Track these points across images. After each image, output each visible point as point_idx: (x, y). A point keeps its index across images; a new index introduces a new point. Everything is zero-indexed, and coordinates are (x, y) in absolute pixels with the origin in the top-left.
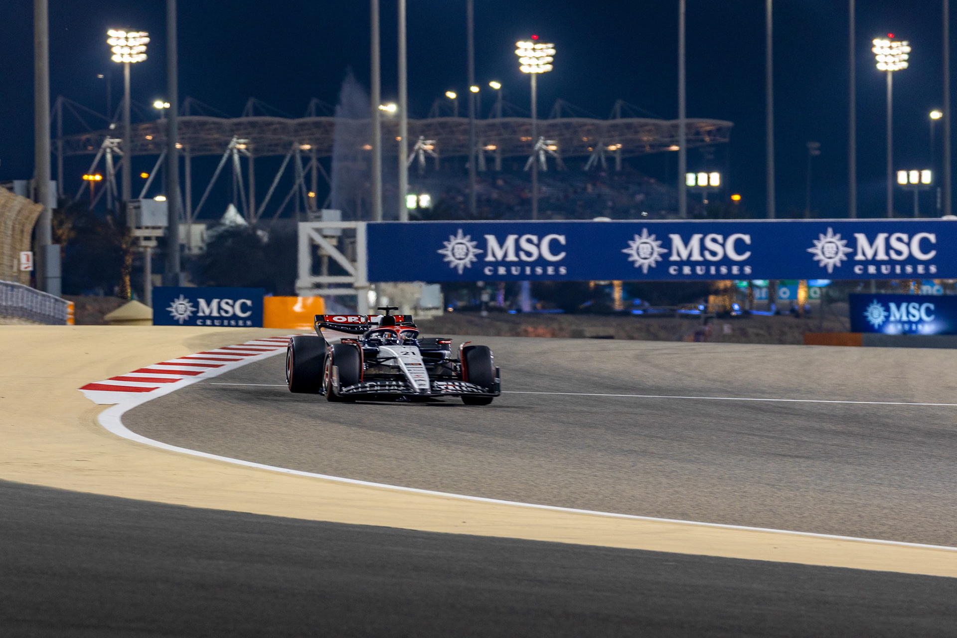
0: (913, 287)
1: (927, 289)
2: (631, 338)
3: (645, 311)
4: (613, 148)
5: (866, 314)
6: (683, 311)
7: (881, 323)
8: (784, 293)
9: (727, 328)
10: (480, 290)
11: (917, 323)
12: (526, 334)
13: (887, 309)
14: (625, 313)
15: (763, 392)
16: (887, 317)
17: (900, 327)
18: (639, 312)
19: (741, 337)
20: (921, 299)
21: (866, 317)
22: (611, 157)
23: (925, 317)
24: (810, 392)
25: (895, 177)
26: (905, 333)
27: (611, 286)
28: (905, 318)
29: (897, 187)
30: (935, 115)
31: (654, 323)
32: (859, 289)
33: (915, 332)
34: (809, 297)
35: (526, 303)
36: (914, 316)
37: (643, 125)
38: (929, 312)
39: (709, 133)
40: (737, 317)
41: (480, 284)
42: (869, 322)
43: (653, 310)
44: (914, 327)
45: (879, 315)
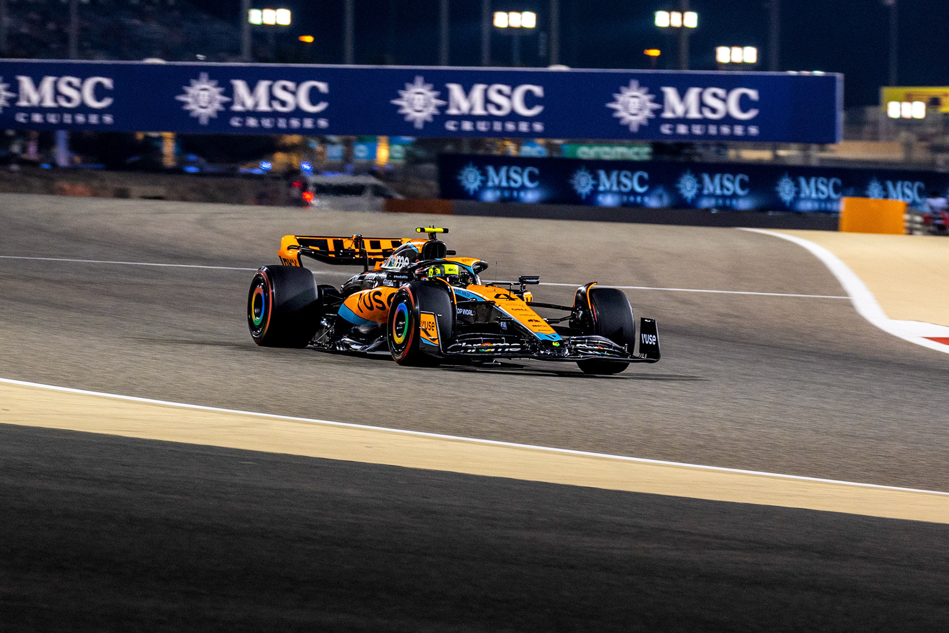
0: (511, 148)
1: (528, 151)
2: (183, 199)
3: (201, 168)
5: (460, 177)
6: (244, 169)
7: (477, 189)
8: (361, 151)
10: (10, 140)
12: (62, 192)
13: (484, 174)
14: (177, 171)
16: (484, 182)
17: (498, 193)
18: (192, 169)
20: (523, 163)
21: (460, 181)
23: (528, 184)
25: (492, 18)
27: (160, 139)
28: (504, 184)
29: (496, 31)
31: (211, 182)
32: (449, 148)
33: (518, 199)
34: (391, 157)
35: (62, 156)
36: (515, 182)
38: (532, 178)
41: (11, 133)
42: (463, 187)
43: (210, 168)
44: (515, 194)
45: (474, 179)
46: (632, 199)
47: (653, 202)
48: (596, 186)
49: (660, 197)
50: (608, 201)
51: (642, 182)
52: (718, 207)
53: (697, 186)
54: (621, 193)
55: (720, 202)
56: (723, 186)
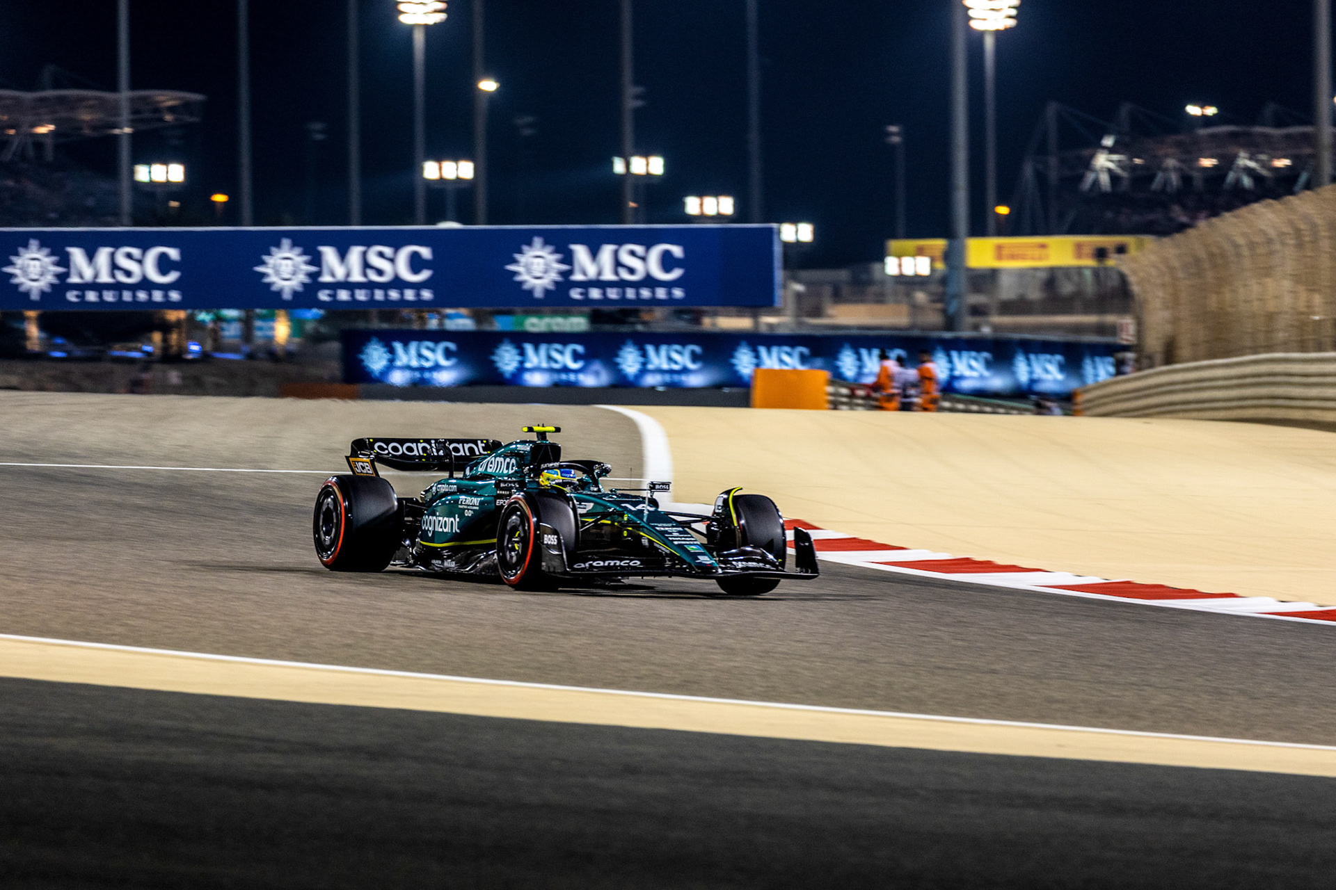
0: (432, 322)
3: (68, 352)
4: (42, 130)
5: (362, 356)
6: (117, 353)
7: (383, 369)
9: (175, 376)
11: (431, 369)
13: (392, 351)
14: (43, 356)
16: (392, 361)
17: (407, 375)
18: (60, 354)
19: (194, 386)
20: (438, 336)
21: (362, 361)
22: (38, 142)
23: (443, 362)
25: (421, 169)
26: (415, 383)
28: (414, 363)
29: (426, 184)
30: (488, 85)
33: (428, 382)
34: (292, 334)
36: (427, 360)
37: (81, 99)
38: (448, 354)
39: (171, 110)
40: (193, 361)
42: (366, 368)
43: (78, 352)
44: (427, 375)
45: (380, 358)
46: (564, 377)
47: (588, 380)
48: (522, 363)
49: (597, 374)
50: (536, 380)
51: (576, 356)
52: (666, 385)
53: (641, 359)
54: (552, 370)
55: (667, 378)
56: (670, 359)
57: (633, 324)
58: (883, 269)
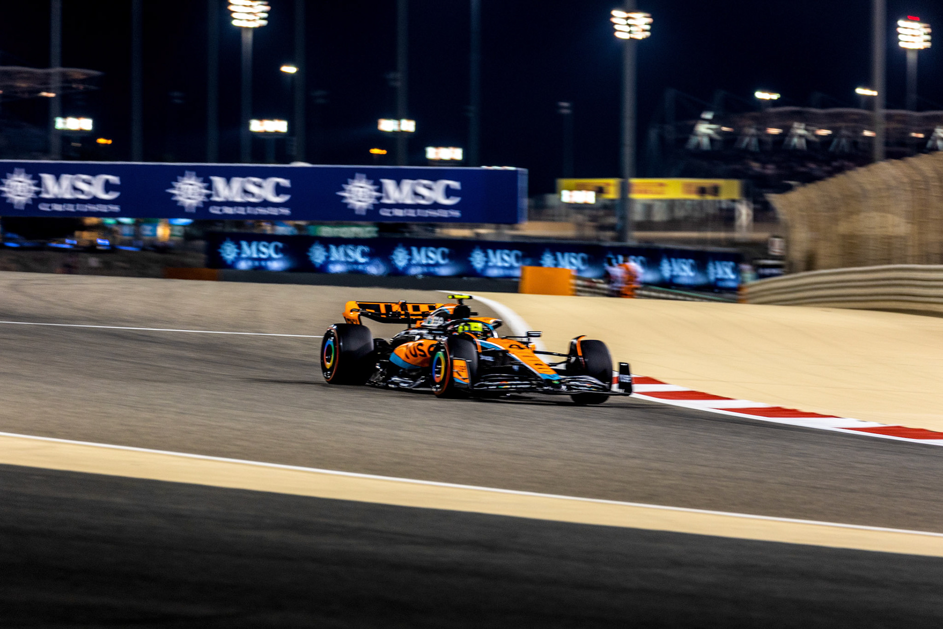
0: (267, 228)
1: (281, 230)
2: (5, 269)
3: (19, 243)
5: (221, 251)
6: (53, 245)
7: (233, 259)
8: (146, 230)
9: (94, 261)
13: (239, 247)
15: (128, 321)
16: (239, 254)
17: (250, 263)
18: (12, 245)
19: (107, 269)
20: (270, 238)
21: (220, 253)
23: (274, 256)
24: (170, 322)
26: (255, 269)
28: (255, 256)
29: (251, 135)
30: (289, 69)
31: (28, 255)
33: (265, 268)
34: (172, 235)
36: (263, 253)
37: (19, 72)
38: (277, 250)
39: (82, 81)
40: (102, 251)
42: (222, 258)
43: (27, 244)
44: (263, 263)
45: (232, 252)
46: (355, 267)
48: (328, 257)
50: (337, 268)
51: (364, 254)
52: (424, 274)
53: (408, 257)
54: (348, 263)
55: (425, 270)
56: (428, 257)
57: (403, 232)
58: (560, 199)
